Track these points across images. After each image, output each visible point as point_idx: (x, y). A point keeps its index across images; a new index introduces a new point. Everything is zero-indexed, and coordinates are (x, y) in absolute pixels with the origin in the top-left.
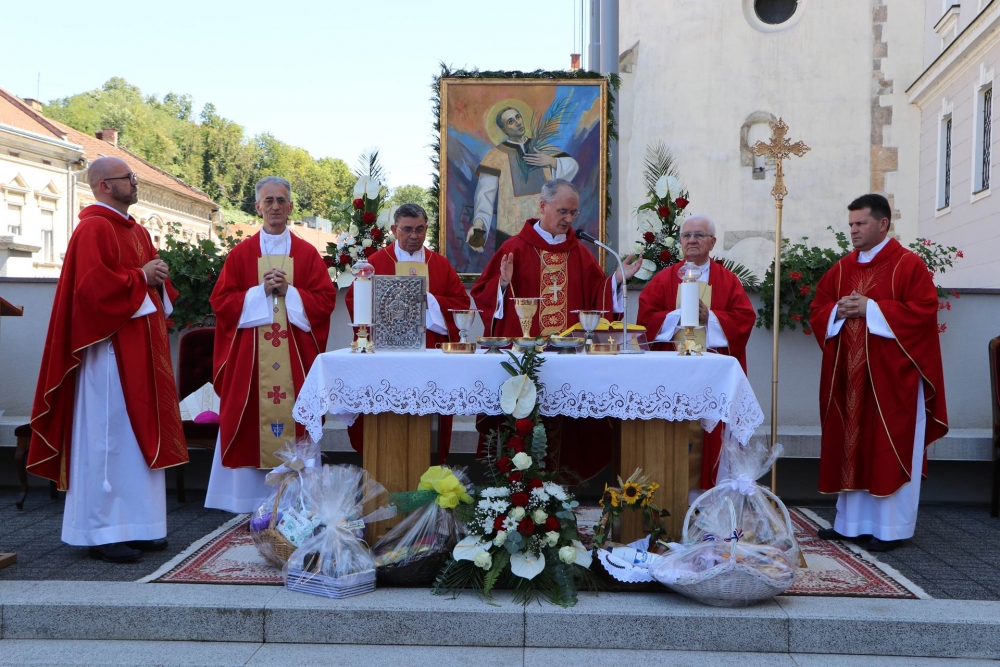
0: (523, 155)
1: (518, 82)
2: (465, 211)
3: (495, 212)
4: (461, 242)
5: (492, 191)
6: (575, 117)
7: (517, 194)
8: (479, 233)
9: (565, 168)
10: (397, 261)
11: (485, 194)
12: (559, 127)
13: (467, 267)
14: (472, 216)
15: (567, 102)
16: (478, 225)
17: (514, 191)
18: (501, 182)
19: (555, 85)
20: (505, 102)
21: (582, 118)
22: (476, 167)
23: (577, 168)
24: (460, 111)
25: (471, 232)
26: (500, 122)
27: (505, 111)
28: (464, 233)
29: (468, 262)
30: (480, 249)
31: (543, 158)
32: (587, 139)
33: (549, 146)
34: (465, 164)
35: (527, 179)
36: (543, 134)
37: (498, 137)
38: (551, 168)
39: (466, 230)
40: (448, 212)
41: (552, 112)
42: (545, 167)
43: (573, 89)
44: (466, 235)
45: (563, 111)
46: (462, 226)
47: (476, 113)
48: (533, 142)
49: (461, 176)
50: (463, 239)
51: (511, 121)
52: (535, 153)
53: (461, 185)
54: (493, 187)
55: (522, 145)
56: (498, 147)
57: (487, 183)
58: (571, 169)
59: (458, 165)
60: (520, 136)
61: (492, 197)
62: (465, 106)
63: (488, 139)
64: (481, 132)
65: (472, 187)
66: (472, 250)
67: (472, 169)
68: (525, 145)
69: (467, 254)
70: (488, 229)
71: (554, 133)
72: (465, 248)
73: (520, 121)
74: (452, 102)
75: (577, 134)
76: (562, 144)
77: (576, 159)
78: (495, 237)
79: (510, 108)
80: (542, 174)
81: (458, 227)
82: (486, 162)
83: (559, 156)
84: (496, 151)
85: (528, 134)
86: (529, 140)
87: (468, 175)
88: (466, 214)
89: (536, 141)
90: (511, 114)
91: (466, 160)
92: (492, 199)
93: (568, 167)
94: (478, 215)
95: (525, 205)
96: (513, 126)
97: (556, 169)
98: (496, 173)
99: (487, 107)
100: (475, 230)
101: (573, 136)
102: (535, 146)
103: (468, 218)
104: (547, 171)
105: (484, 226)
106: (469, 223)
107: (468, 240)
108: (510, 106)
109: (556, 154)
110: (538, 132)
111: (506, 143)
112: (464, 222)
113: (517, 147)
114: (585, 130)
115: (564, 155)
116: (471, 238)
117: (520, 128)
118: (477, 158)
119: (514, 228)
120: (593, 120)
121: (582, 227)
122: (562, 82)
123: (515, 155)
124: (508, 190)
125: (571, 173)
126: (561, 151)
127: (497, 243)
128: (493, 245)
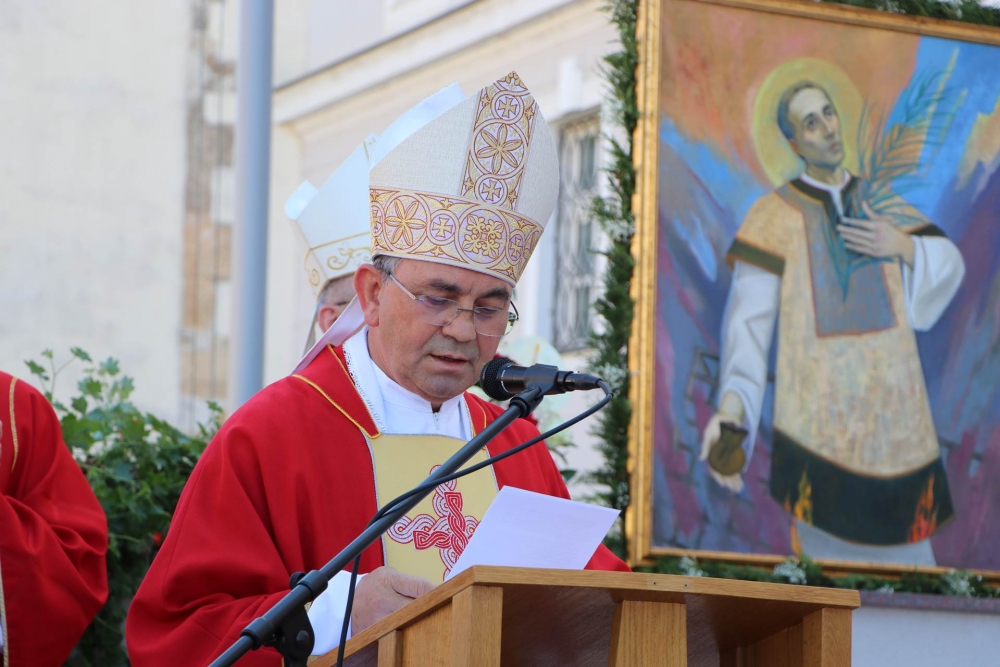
0: (838, 221)
2: (699, 368)
3: (771, 378)
4: (687, 456)
5: (762, 316)
6: (959, 127)
7: (824, 330)
8: (732, 433)
9: (933, 266)
10: (373, 430)
11: (747, 323)
12: (921, 152)
13: (702, 533)
14: (714, 382)
15: (941, 84)
16: (729, 410)
17: (818, 321)
18: (786, 291)
19: (918, 33)
20: (799, 64)
21: (974, 134)
22: (727, 244)
23: (961, 271)
24: (689, 75)
25: (713, 431)
26: (785, 123)
27: (796, 90)
28: (693, 432)
29: (705, 519)
30: (734, 483)
31: (881, 234)
32: (983, 195)
33: (897, 204)
34: (701, 234)
35: (845, 289)
36: (886, 166)
37: (781, 165)
38: (902, 262)
39: (701, 424)
40: (658, 369)
41: (908, 109)
42: (888, 259)
43: (956, 51)
44: (700, 438)
45: (931, 109)
46: (690, 412)
47: (728, 87)
48: (861, 186)
49: (691, 265)
50: (694, 450)
51: (811, 120)
52: (865, 217)
53: (692, 294)
54: (766, 304)
55: (835, 192)
56: (781, 193)
57: (752, 290)
58: (946, 271)
59: (683, 234)
60: (832, 168)
61: (763, 331)
62: (704, 65)
63: (755, 165)
64: (741, 144)
65: (716, 298)
66: (713, 484)
67: (716, 248)
68: (846, 192)
69: (701, 494)
70: (753, 425)
71: (909, 166)
72: (699, 476)
73: (832, 124)
74: (673, 48)
75: (964, 175)
76: (926, 203)
77: (961, 245)
78: (768, 448)
79: (809, 85)
80: (881, 278)
81: (681, 413)
82: (752, 233)
83: (922, 232)
84: (775, 203)
85: (850, 163)
86: (853, 181)
87: (709, 265)
88: (701, 378)
89: (869, 185)
90: (808, 103)
91: (704, 221)
92: (764, 339)
93: (939, 262)
94: (730, 383)
95: (841, 362)
96: (814, 137)
97: (912, 268)
98: (773, 264)
99: (755, 76)
100: (724, 426)
101: (954, 181)
102: (867, 197)
103: (706, 389)
104: (891, 269)
105: (743, 416)
106: (707, 405)
107: (704, 454)
108: (811, 78)
109: (918, 225)
110: (873, 159)
111: (798, 184)
112: (696, 399)
113: (824, 196)
114: (980, 166)
115: (930, 231)
116: (713, 448)
117: (835, 147)
118: (728, 218)
119: (814, 428)
121: (969, 438)
122: (932, 26)
123: (819, 219)
124: (801, 316)
125: (947, 282)
126: (926, 218)
127: (775, 470)
128: (765, 472)
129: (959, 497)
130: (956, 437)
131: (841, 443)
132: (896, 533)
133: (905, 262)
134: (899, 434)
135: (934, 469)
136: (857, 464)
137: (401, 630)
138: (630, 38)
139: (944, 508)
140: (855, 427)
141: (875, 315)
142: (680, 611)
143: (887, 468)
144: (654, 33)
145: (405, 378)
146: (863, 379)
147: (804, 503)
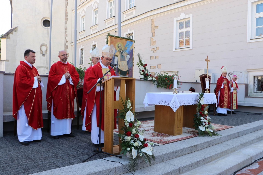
1: (121, 39)
6: (129, 47)
7: (121, 61)
12: (127, 49)
15: (128, 44)
20: (119, 42)
26: (118, 47)
30: (115, 71)
31: (125, 54)
32: (131, 52)
36: (125, 50)
37: (118, 49)
41: (126, 46)
43: (129, 42)
52: (123, 53)
54: (117, 59)
56: (118, 51)
60: (121, 50)
61: (117, 61)
62: (113, 42)
73: (121, 47)
74: (111, 41)
75: (130, 50)
76: (127, 52)
77: (130, 55)
78: (117, 69)
82: (116, 54)
84: (118, 52)
85: (122, 49)
86: (123, 51)
90: (120, 45)
92: (117, 62)
93: (128, 56)
96: (120, 47)
98: (118, 56)
99: (116, 43)
100: (114, 68)
104: (125, 57)
111: (119, 51)
113: (121, 52)
115: (128, 54)
120: (132, 48)
121: (130, 68)
122: (128, 40)
123: (121, 53)
124: (119, 60)
125: (128, 58)
126: (127, 53)
127: (118, 71)
128: (117, 71)
129: (129, 72)
130: (129, 68)
131: (122, 69)
132: (125, 75)
133: (126, 56)
134: (126, 68)
135: (128, 70)
136: (123, 70)
137: (107, 82)
138: (108, 40)
139: (129, 73)
140: (123, 68)
141: (124, 60)
142: (125, 80)
143: (125, 71)
144: (109, 40)
145: (105, 65)
146: (123, 64)
147: (120, 73)
